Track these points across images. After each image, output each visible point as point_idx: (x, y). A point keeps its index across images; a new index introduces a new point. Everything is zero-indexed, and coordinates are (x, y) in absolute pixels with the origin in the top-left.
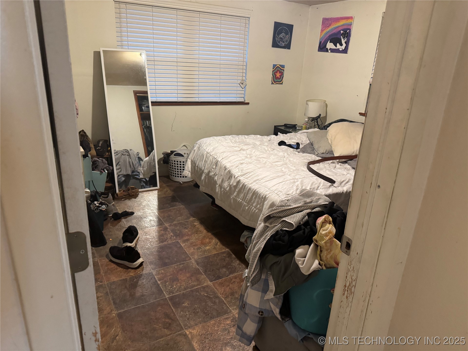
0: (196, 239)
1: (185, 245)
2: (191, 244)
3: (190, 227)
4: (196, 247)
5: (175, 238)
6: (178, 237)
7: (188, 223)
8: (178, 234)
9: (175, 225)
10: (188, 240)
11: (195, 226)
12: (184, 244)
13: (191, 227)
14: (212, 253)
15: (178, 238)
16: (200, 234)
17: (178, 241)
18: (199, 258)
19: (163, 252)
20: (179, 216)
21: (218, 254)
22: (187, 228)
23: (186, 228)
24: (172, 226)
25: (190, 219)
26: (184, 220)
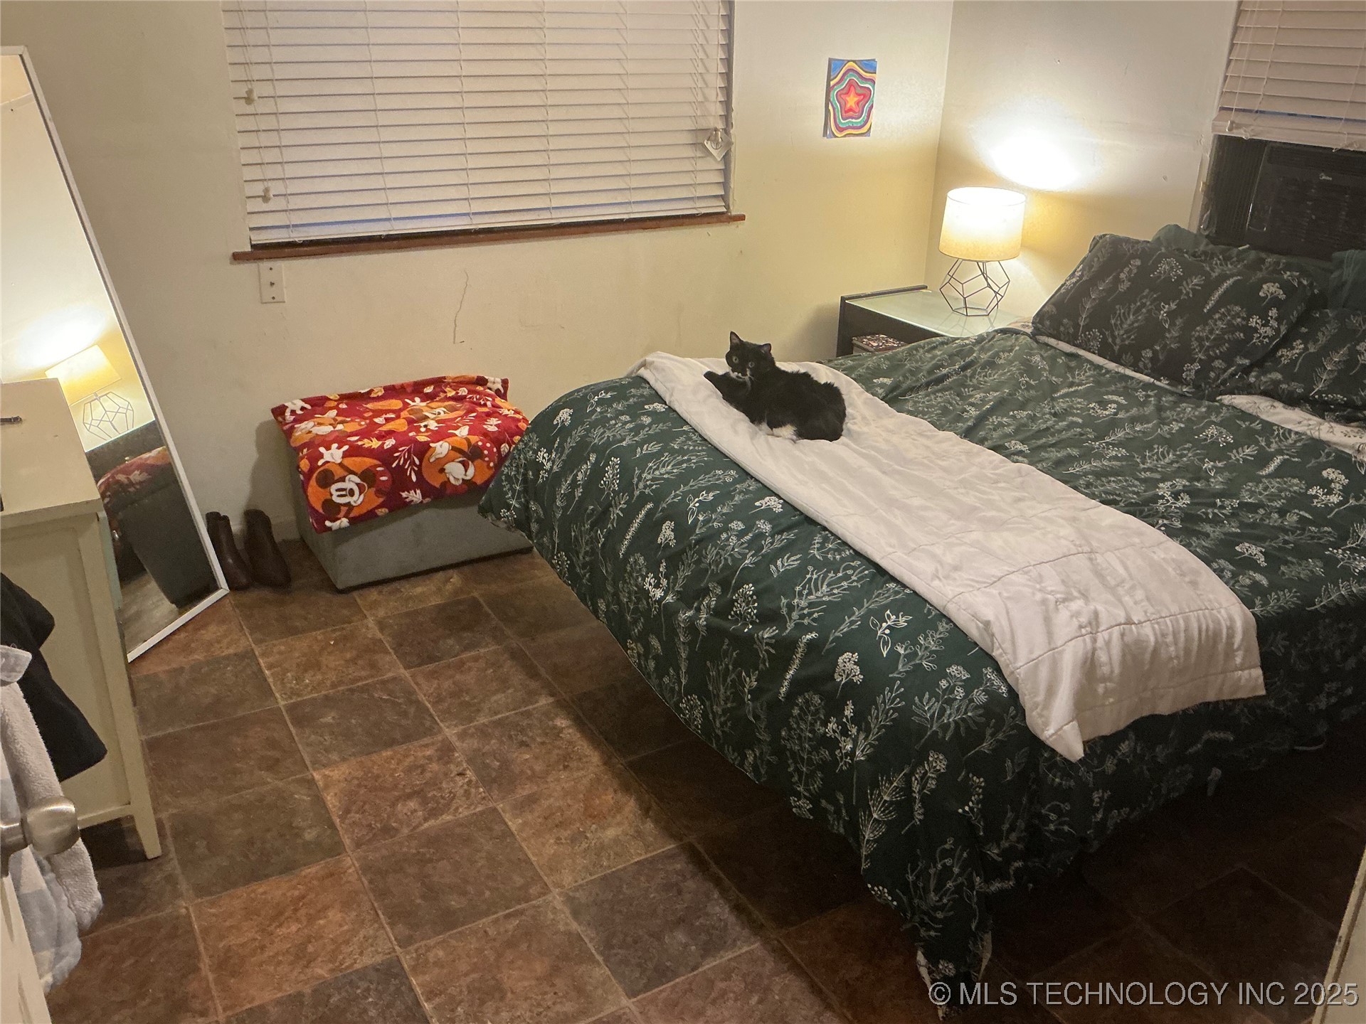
0: (566, 793)
1: (525, 824)
2: (546, 818)
3: (538, 739)
4: (565, 834)
5: (483, 794)
6: (495, 785)
7: (530, 722)
8: (494, 774)
9: (483, 733)
10: (532, 800)
11: (559, 733)
12: (520, 821)
13: (544, 739)
14: (629, 861)
15: (495, 794)
16: (578, 769)
17: (495, 804)
18: (580, 882)
19: (438, 861)
20: (496, 692)
21: (652, 861)
22: (527, 746)
23: (523, 744)
24: (472, 736)
25: (537, 702)
26: (514, 709)
